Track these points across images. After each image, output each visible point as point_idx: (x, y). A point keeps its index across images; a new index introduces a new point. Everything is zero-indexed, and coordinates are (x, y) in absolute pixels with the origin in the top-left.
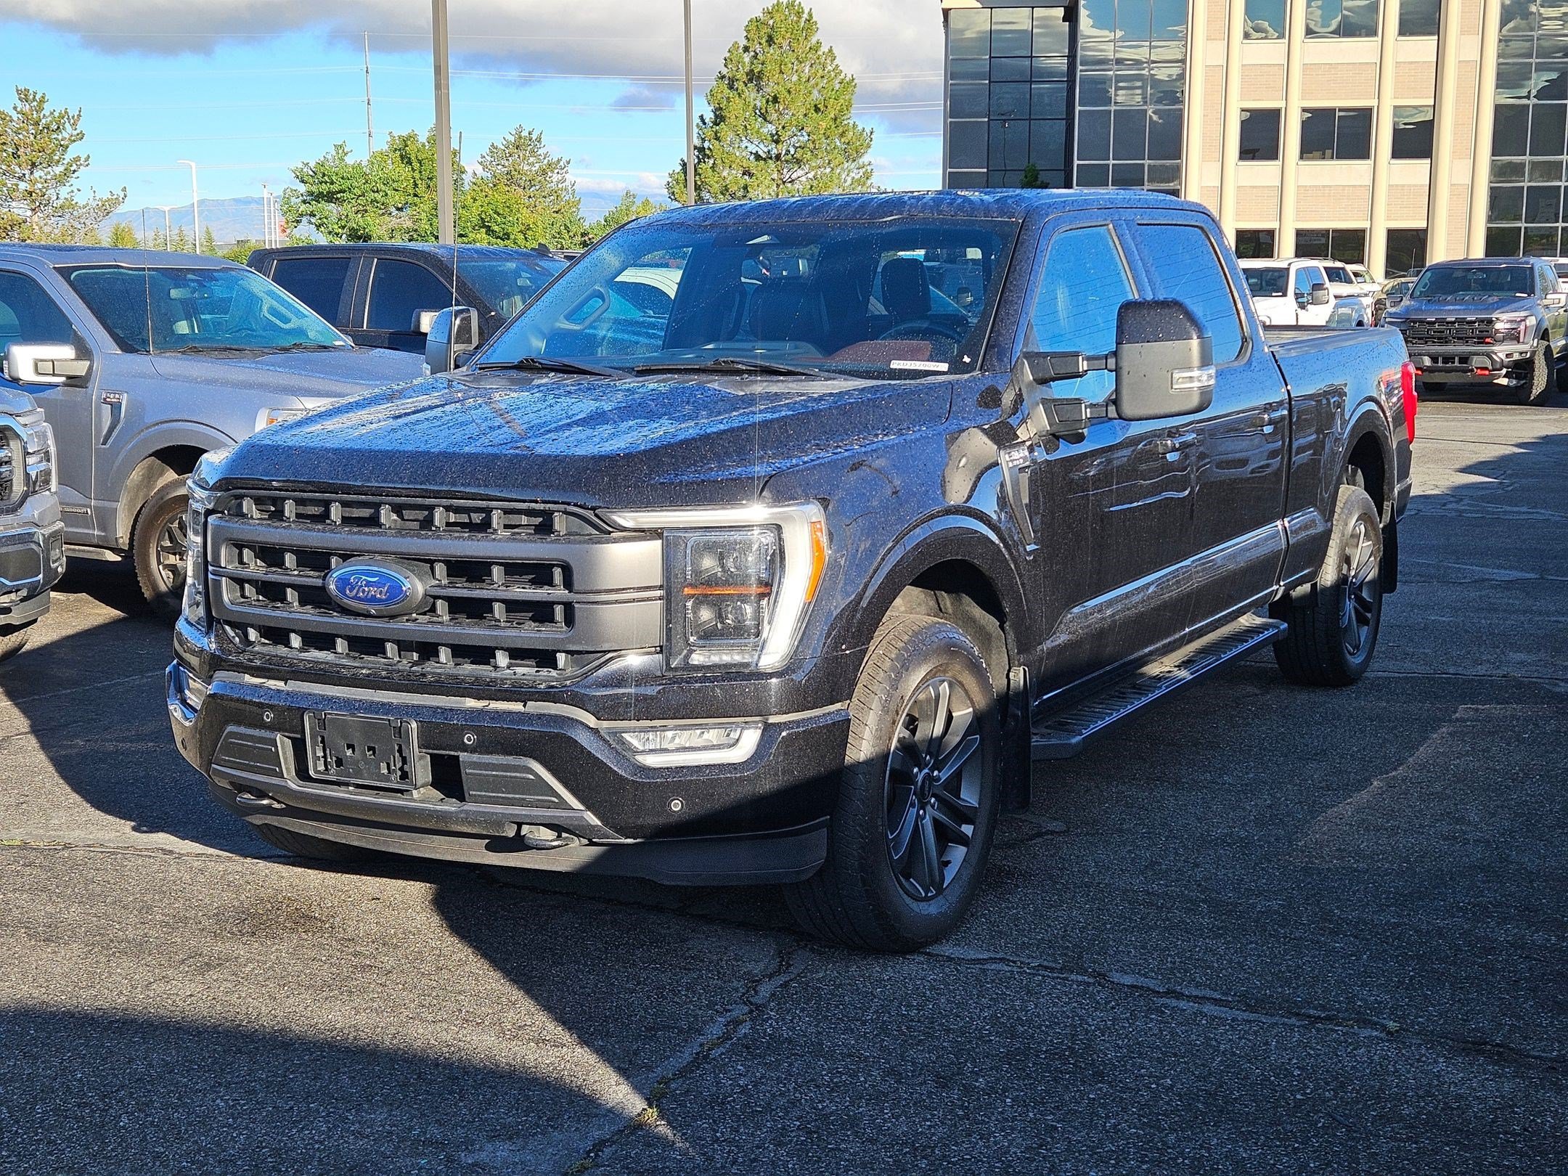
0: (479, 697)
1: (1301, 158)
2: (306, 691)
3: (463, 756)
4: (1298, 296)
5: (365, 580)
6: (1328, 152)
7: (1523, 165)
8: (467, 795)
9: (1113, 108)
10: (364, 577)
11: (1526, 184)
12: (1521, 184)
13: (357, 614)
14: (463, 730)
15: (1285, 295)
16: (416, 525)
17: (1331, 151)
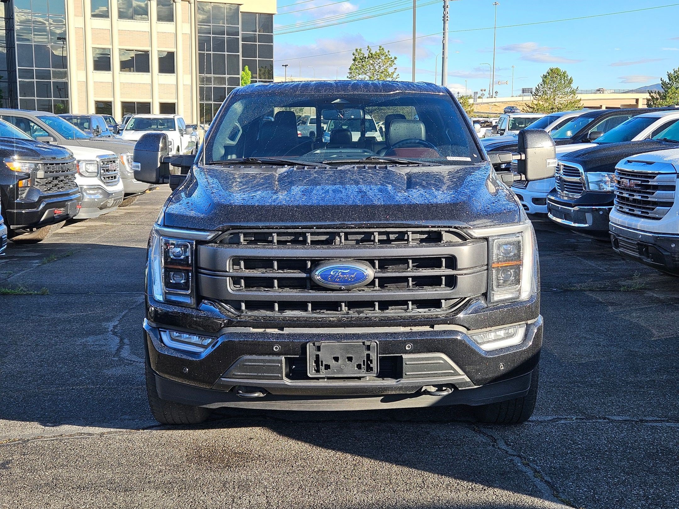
0: (405, 326)
1: (121, 71)
2: (299, 332)
3: (405, 356)
4: (180, 130)
5: (341, 272)
6: (132, 69)
7: (211, 78)
8: (404, 375)
9: (33, 44)
10: (340, 271)
11: (213, 86)
12: (211, 86)
13: (333, 290)
14: (405, 343)
15: (175, 130)
16: (354, 242)
17: (133, 68)
